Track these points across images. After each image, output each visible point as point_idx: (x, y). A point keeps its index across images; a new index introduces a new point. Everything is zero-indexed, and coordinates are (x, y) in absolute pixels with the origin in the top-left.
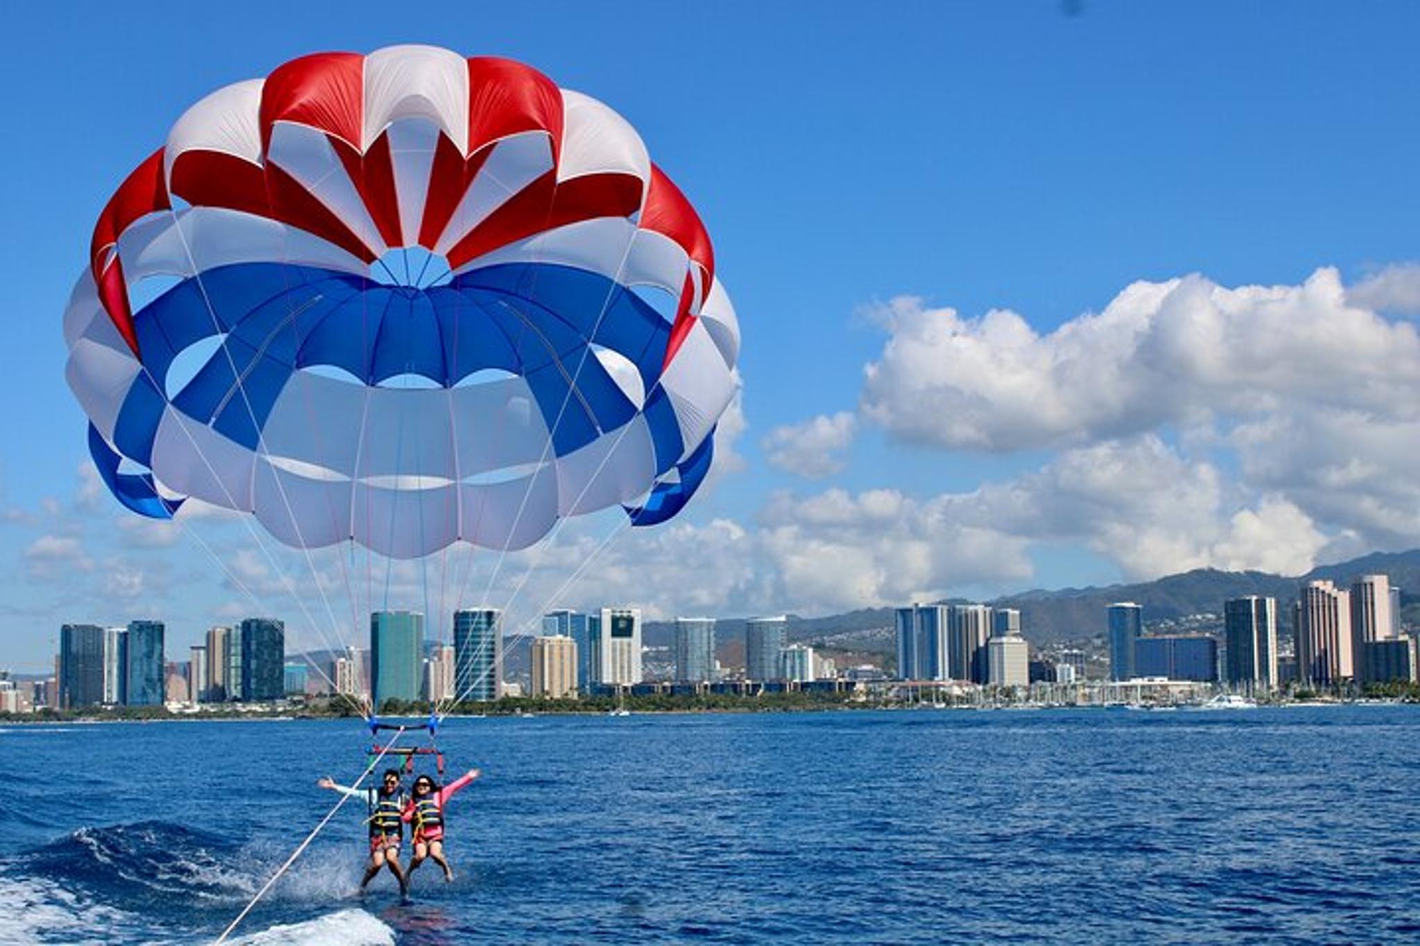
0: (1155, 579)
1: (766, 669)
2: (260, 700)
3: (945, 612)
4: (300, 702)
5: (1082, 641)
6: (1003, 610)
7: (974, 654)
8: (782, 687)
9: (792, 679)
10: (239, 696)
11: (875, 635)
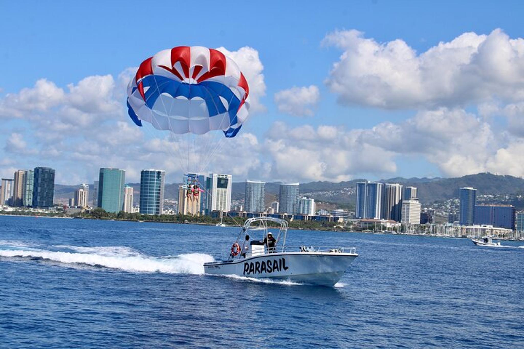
0: (461, 176)
1: (288, 208)
2: (42, 207)
3: (381, 186)
4: (61, 209)
5: (428, 204)
6: (409, 187)
7: (392, 207)
8: (303, 218)
9: (307, 214)
10: (31, 204)
11: (325, 194)
